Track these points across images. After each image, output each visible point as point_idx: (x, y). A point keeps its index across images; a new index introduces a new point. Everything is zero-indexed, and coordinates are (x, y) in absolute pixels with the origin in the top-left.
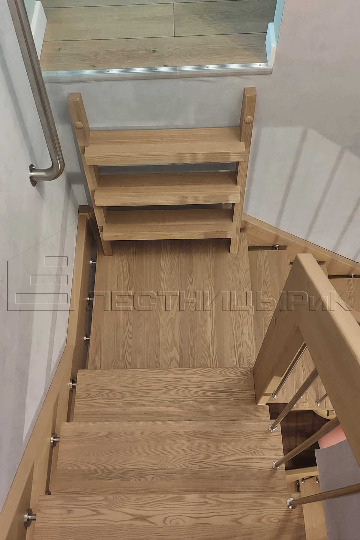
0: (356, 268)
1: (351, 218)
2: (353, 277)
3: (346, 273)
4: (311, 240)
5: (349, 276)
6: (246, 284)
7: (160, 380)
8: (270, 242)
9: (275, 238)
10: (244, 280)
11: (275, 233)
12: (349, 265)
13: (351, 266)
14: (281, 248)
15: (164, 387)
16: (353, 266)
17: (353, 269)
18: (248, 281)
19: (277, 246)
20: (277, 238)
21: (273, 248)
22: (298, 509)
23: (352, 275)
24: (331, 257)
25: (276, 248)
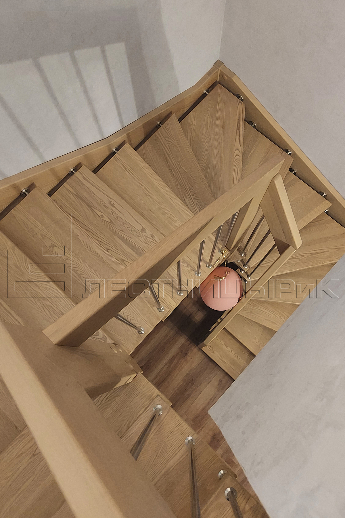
0: (110, 143)
1: (62, 114)
2: (116, 151)
3: (107, 153)
4: (48, 158)
5: (113, 154)
6: (24, 263)
7: (22, 454)
8: (14, 194)
9: (13, 188)
10: (20, 261)
11: (8, 185)
12: (103, 146)
13: (105, 145)
14: (29, 190)
15: (31, 457)
16: (107, 145)
17: (109, 147)
18: (24, 258)
19: (24, 191)
20: (15, 187)
21: (22, 195)
22: (240, 494)
23: (114, 150)
24: (82, 155)
25: (25, 194)
